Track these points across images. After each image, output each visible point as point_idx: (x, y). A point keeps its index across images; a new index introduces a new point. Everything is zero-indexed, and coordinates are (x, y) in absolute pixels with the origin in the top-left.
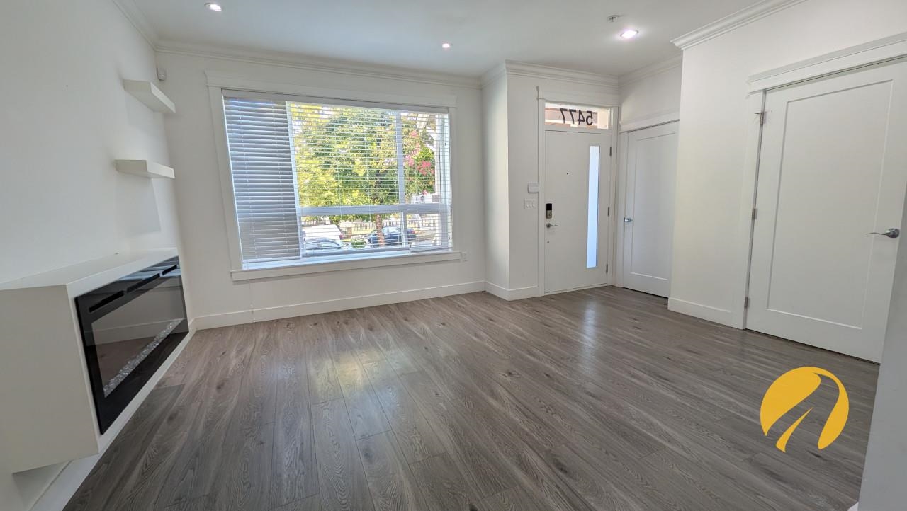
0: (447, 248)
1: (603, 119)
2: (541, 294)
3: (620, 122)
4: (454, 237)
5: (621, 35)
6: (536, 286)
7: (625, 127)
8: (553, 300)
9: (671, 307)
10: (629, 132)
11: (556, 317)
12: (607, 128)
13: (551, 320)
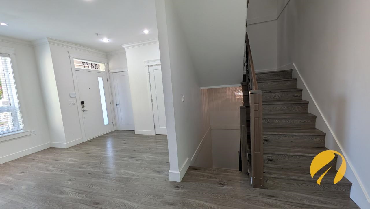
0: (20, 130)
1: (102, 67)
2: (85, 141)
3: (109, 69)
4: (24, 123)
5: (103, 40)
6: (81, 138)
7: (111, 71)
8: (90, 142)
9: (136, 133)
10: (113, 73)
11: (92, 149)
12: (104, 71)
13: (90, 151)
